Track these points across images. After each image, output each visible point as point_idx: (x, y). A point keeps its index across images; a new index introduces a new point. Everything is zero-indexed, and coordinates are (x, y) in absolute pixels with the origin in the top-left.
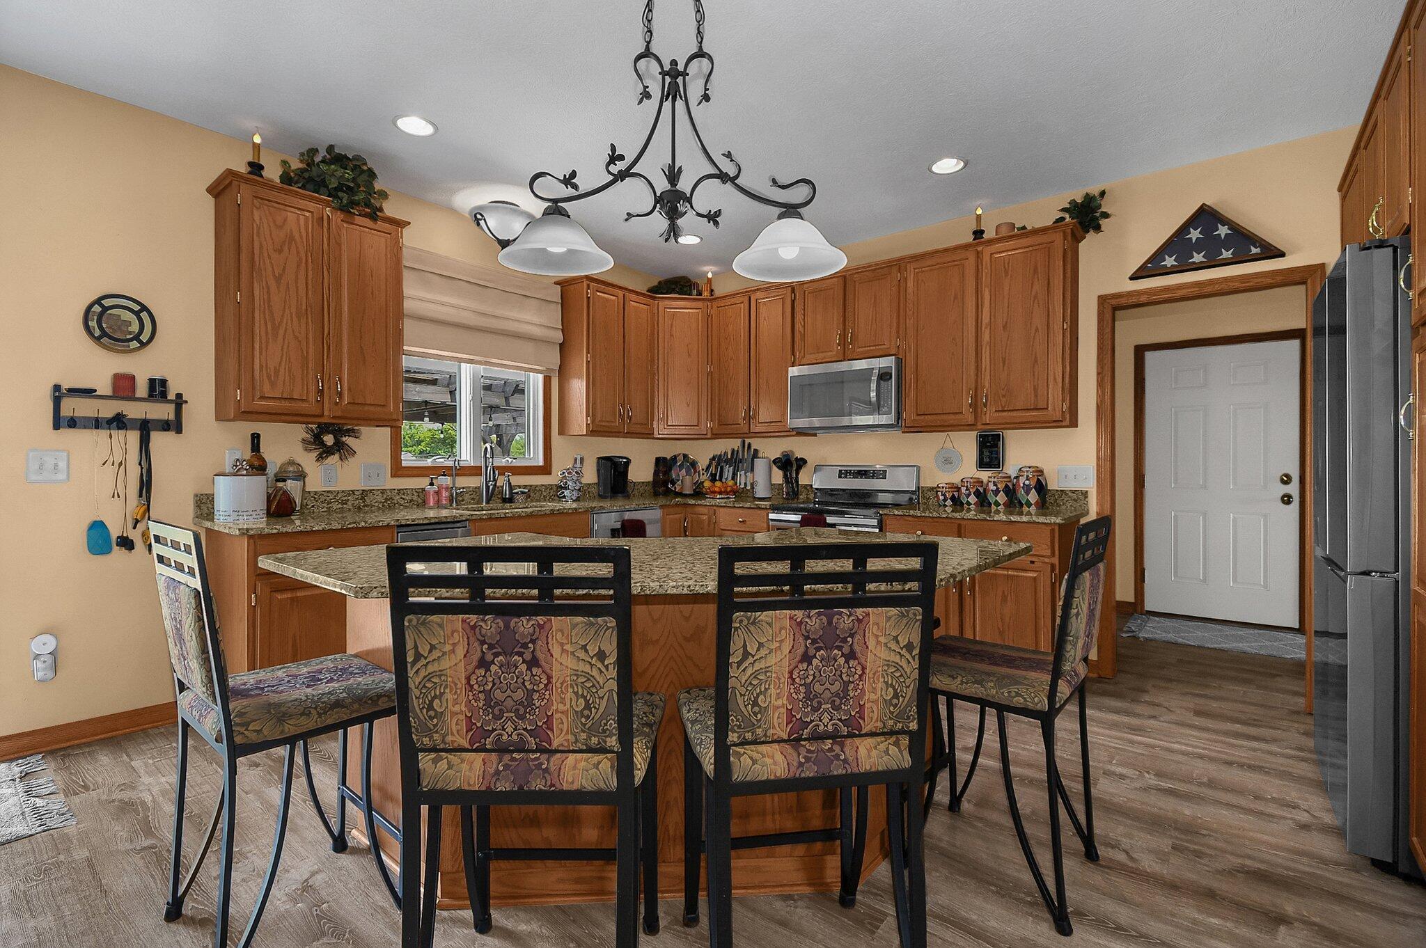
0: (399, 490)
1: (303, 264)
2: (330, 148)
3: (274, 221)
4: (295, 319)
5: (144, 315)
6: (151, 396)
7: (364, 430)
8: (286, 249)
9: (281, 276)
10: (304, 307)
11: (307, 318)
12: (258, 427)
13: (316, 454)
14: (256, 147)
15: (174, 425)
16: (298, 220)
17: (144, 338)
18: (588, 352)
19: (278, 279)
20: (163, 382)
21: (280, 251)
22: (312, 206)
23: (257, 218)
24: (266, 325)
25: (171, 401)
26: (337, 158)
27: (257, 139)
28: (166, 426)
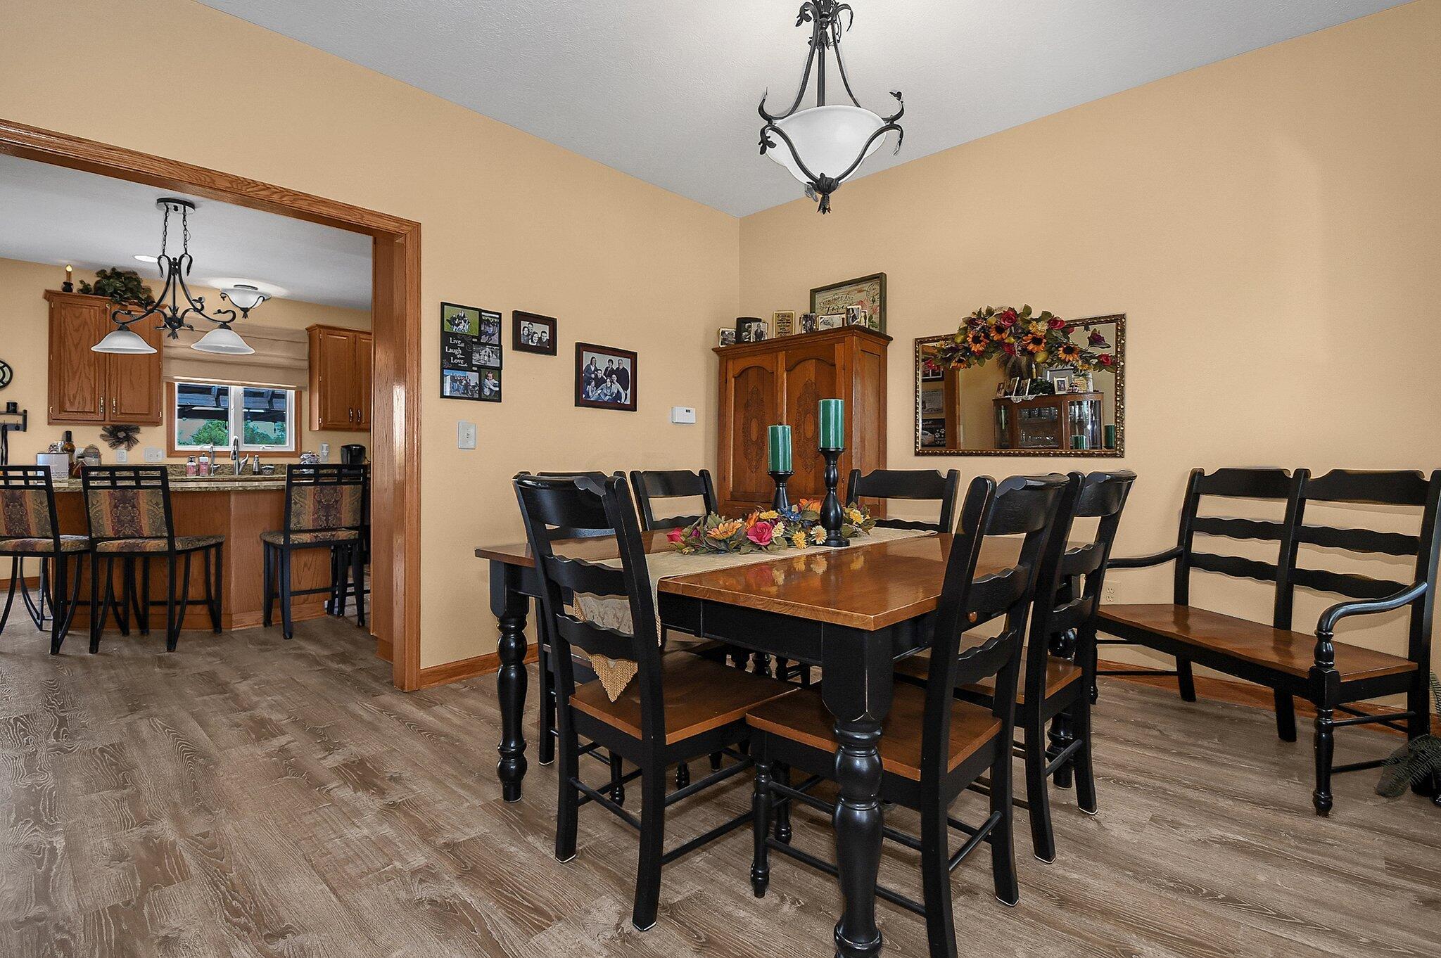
0: (172, 465)
1: (93, 336)
2: (114, 269)
3: (74, 315)
4: (87, 367)
5: (5, 369)
6: (7, 412)
7: (143, 429)
8: (81, 329)
9: (78, 344)
10: (93, 360)
11: (95, 367)
12: (69, 428)
13: (111, 442)
14: (69, 274)
15: (23, 427)
16: (90, 312)
17: (6, 380)
18: (320, 376)
19: (76, 346)
20: (15, 405)
21: (77, 330)
22: (98, 303)
23: (63, 314)
24: (68, 373)
25: (20, 415)
26: (116, 274)
27: (69, 269)
28: (17, 428)
